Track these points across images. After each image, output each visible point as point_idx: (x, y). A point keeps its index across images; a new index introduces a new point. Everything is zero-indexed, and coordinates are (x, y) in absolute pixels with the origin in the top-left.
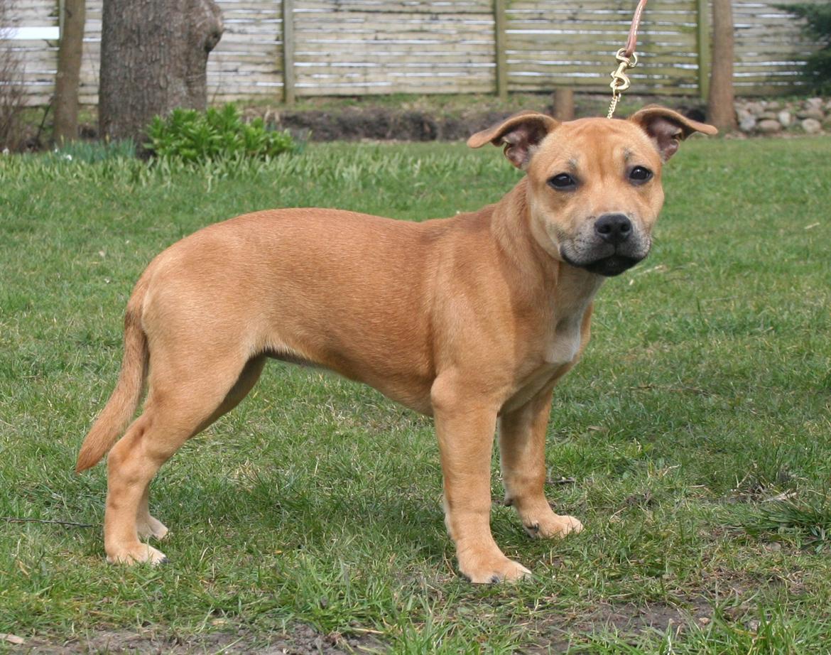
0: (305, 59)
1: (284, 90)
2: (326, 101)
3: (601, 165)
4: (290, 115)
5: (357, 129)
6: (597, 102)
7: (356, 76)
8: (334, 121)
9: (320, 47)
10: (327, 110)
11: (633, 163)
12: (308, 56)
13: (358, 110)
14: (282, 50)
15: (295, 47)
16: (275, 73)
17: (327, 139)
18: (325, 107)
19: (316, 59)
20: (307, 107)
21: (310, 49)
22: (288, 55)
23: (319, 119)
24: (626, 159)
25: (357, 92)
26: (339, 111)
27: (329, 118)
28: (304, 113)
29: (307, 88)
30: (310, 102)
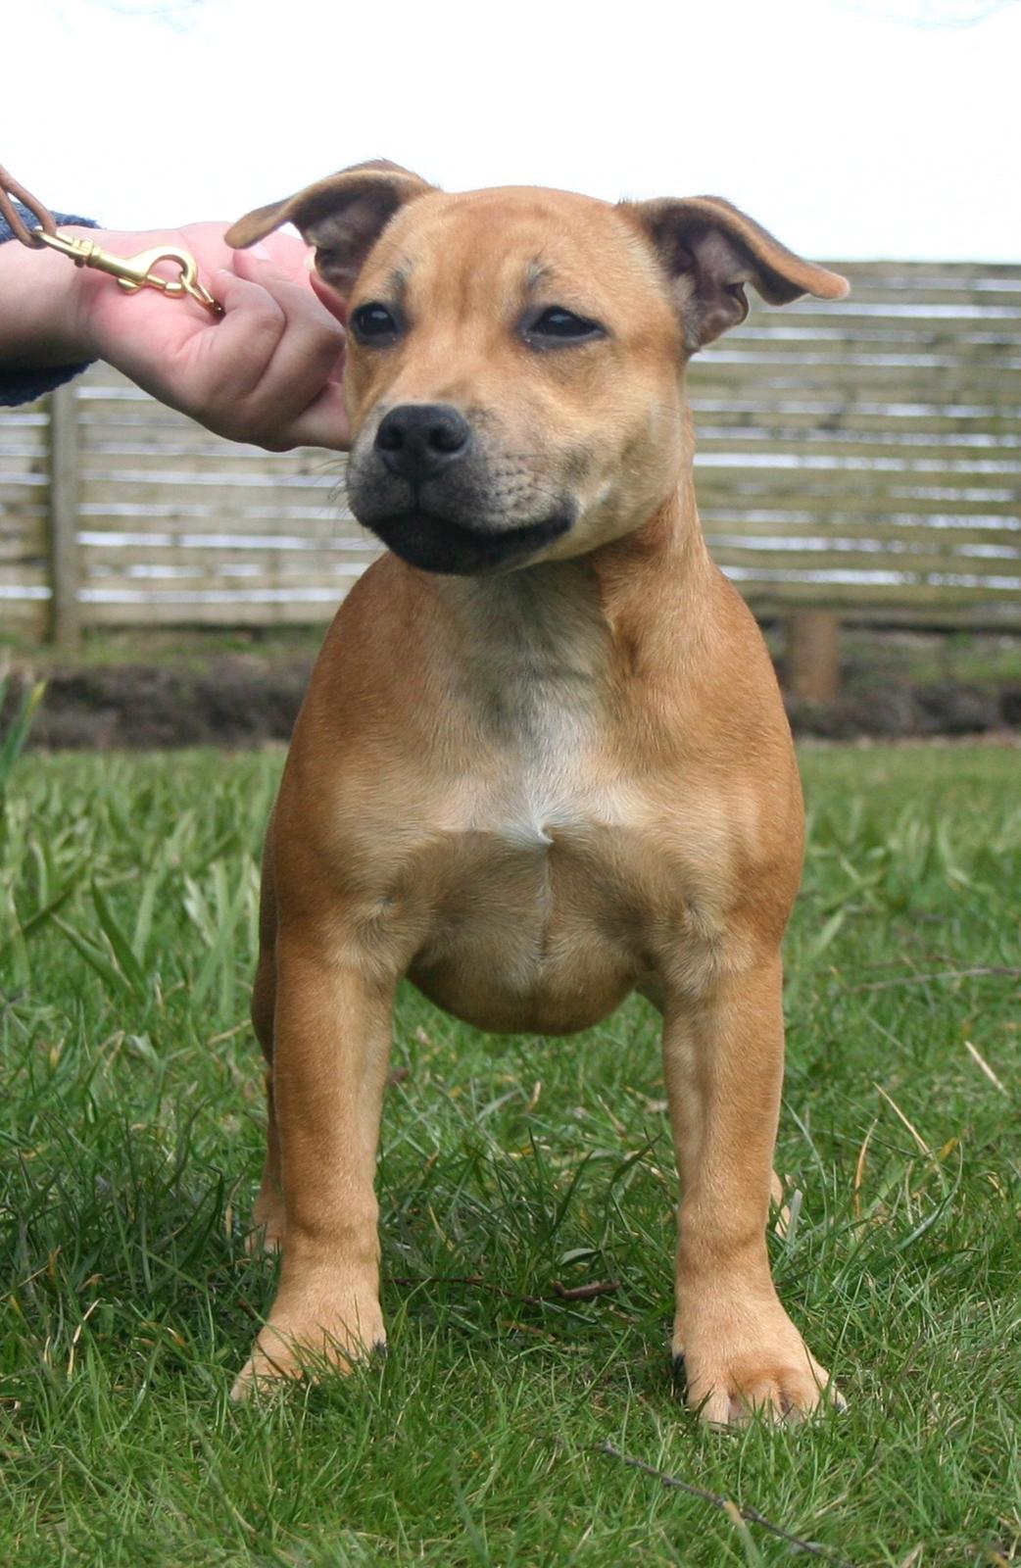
0: (107, 524)
1: (51, 609)
2: (165, 640)
3: (464, 288)
4: (66, 675)
5: (252, 715)
6: (896, 650)
7: (249, 571)
8: (186, 692)
9: (150, 493)
10: (169, 664)
11: (545, 298)
12: (118, 518)
13: (253, 663)
14: (45, 498)
15: (82, 492)
16: (26, 561)
17: (166, 744)
18: (164, 657)
19: (141, 525)
20: (115, 654)
21: (123, 498)
22: (63, 512)
23: (146, 689)
24: (528, 287)
25: (252, 616)
26: (202, 667)
27: (174, 684)
28: (104, 670)
29: (115, 604)
30: (121, 641)
